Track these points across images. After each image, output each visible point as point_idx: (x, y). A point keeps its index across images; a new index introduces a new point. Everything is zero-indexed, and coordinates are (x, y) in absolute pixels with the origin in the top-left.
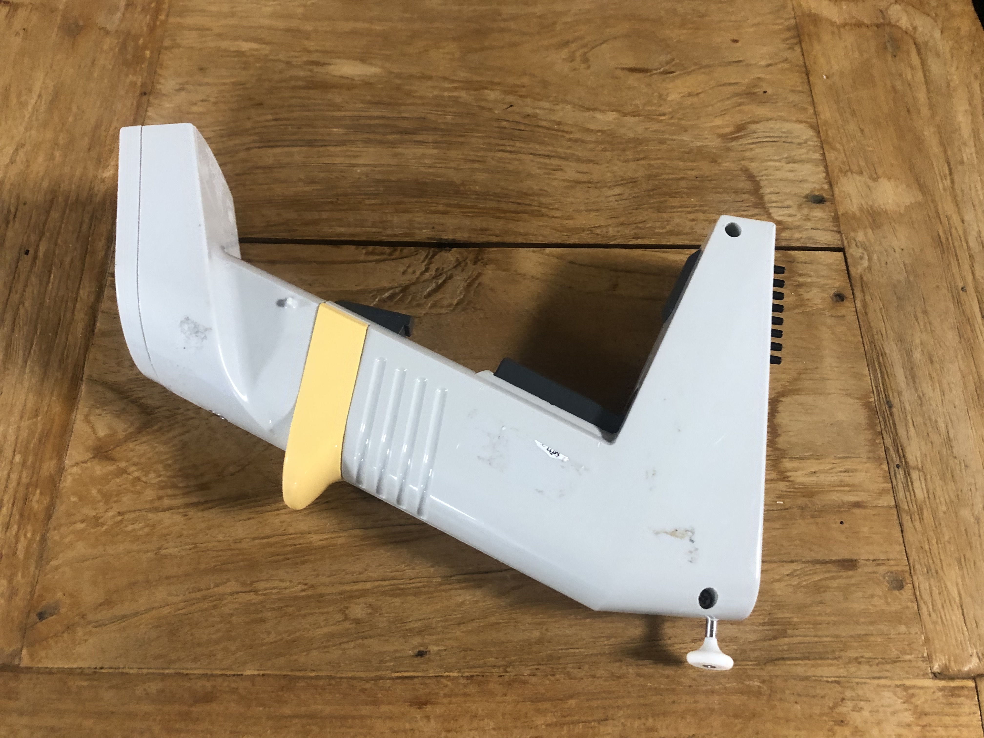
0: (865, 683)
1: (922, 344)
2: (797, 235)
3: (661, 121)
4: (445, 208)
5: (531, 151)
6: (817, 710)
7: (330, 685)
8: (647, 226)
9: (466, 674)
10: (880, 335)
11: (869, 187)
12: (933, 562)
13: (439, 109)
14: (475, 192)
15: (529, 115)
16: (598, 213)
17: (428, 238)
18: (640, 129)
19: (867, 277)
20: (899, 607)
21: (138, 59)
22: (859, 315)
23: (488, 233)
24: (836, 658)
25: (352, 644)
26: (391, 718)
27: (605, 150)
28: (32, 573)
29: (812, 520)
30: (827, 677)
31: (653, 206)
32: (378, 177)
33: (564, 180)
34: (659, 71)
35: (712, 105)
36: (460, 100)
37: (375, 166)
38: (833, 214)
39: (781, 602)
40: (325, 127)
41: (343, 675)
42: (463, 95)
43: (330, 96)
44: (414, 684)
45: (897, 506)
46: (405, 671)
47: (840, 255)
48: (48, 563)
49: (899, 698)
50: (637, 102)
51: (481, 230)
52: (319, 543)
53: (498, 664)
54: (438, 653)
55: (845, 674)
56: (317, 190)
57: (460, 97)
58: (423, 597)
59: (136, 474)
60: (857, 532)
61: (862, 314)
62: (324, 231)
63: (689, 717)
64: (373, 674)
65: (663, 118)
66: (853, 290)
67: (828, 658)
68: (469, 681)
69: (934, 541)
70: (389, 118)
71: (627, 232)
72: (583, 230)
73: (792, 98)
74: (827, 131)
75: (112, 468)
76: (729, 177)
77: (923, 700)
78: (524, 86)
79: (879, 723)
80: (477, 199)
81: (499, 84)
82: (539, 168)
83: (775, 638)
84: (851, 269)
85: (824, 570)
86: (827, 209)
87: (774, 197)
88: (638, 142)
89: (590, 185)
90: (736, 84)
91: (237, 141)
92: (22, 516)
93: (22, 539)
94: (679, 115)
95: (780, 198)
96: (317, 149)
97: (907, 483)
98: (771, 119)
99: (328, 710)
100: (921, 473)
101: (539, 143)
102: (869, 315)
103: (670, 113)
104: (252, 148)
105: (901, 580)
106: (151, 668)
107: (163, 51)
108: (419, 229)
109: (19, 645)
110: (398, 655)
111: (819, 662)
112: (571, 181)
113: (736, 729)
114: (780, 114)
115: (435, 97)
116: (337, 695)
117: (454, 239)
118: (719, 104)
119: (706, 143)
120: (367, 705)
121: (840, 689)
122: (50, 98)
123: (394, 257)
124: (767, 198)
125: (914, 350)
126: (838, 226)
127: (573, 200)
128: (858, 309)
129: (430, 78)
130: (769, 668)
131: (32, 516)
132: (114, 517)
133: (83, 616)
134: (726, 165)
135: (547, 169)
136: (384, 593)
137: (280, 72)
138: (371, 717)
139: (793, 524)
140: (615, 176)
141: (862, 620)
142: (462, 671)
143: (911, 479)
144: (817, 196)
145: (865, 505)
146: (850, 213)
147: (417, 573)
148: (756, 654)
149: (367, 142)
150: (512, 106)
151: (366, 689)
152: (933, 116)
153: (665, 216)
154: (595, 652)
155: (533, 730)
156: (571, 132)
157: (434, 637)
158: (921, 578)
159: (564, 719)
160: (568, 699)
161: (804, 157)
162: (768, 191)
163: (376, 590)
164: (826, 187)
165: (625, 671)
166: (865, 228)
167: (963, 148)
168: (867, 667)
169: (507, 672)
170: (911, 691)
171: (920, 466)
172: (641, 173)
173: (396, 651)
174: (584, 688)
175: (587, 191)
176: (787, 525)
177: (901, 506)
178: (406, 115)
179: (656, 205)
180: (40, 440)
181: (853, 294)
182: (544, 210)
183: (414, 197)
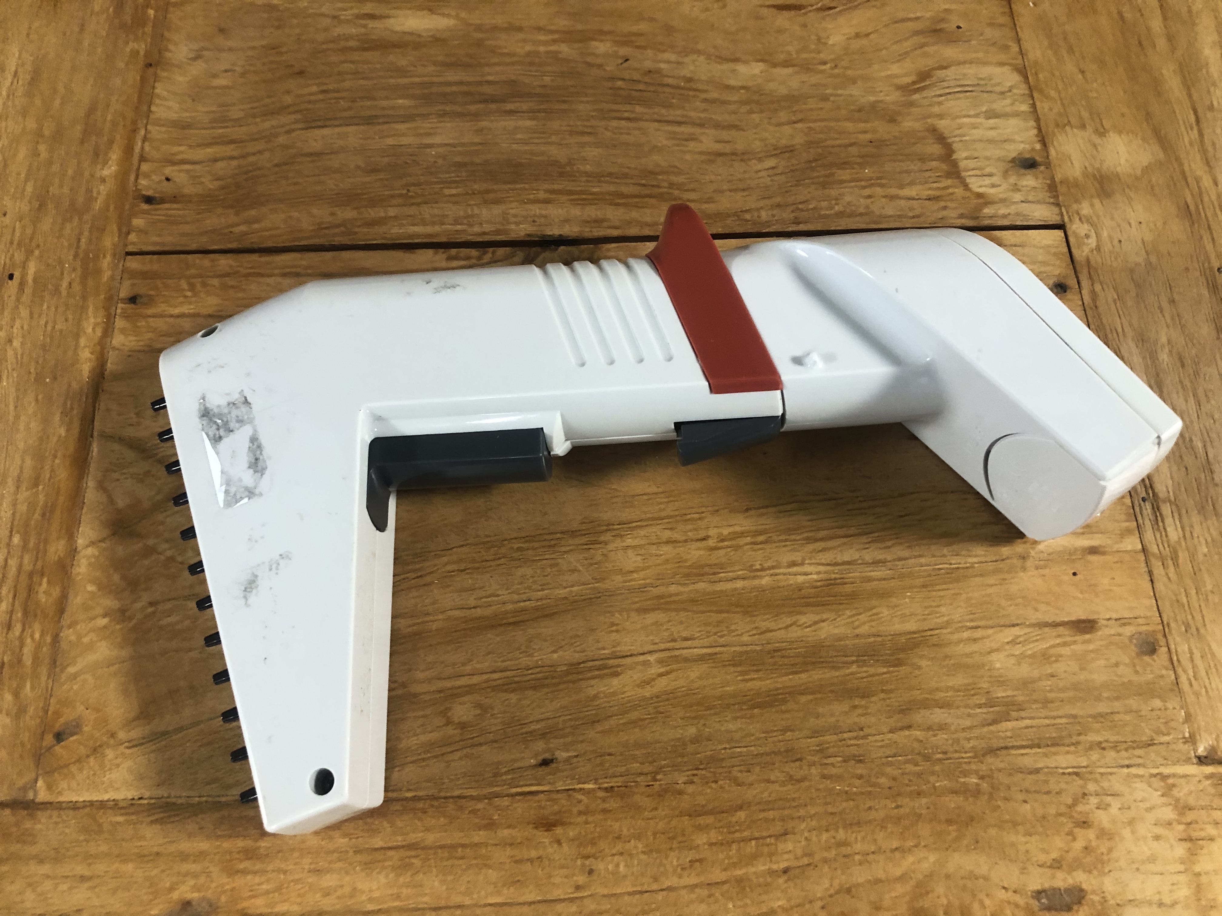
0: (1111, 774)
1: (1169, 342)
2: (1003, 211)
3: (822, 72)
4: (547, 196)
5: (656, 116)
6: (1052, 811)
7: (432, 806)
8: (811, 206)
9: (606, 785)
10: (1115, 334)
11: (1095, 146)
12: (1193, 617)
13: (534, 68)
14: (586, 173)
15: (650, 71)
16: (745, 194)
17: (529, 235)
18: (795, 83)
19: (1096, 259)
20: (1151, 676)
21: (140, 21)
22: (1087, 308)
23: (605, 224)
24: (1073, 744)
25: (458, 754)
26: (511, 845)
27: (751, 112)
28: (43, 684)
29: (1036, 572)
30: (1062, 768)
31: (816, 180)
32: (458, 159)
33: (701, 153)
34: (814, 7)
35: (886, 48)
36: (560, 56)
37: (454, 146)
38: (1048, 182)
39: (1001, 676)
40: (387, 98)
41: (449, 794)
42: (564, 49)
43: (391, 58)
44: (539, 801)
45: (1144, 550)
46: (526, 785)
47: (1059, 233)
48: (62, 671)
49: (1156, 790)
50: (790, 48)
51: (596, 221)
52: (410, 630)
53: (645, 770)
54: (567, 760)
55: (1085, 764)
56: (381, 179)
57: (560, 52)
58: (545, 690)
59: (169, 553)
60: (1096, 585)
61: (1091, 308)
62: (392, 231)
63: (890, 825)
64: (485, 791)
65: (823, 67)
66: (1077, 277)
67: (1063, 745)
68: (609, 794)
69: (1193, 592)
70: (468, 84)
71: (785, 215)
72: (728, 216)
73: (989, 32)
74: (1036, 74)
75: (137, 546)
76: (913, 141)
77: (1185, 790)
78: (642, 35)
79: (1131, 822)
80: (588, 181)
81: (610, 33)
82: (667, 139)
83: (995, 722)
84: (1073, 250)
85: (1054, 634)
86: (1041, 176)
87: (971, 164)
88: (792, 99)
89: (734, 157)
90: (917, 18)
91: (274, 122)
92: (26, 613)
93: (29, 641)
94: (843, 63)
95: (979, 164)
96: (378, 127)
97: (1157, 520)
98: (964, 63)
99: (431, 838)
100: (1174, 507)
101: (665, 107)
102: (1101, 309)
103: (832, 60)
104: (293, 130)
105: (1153, 643)
106: (203, 796)
107: (171, 9)
108: (517, 224)
109: (34, 775)
110: (516, 765)
111: (1053, 749)
112: (709, 153)
113: (950, 838)
114: (974, 55)
115: (528, 54)
116: (442, 819)
117: (560, 235)
118: (895, 47)
119: (881, 97)
120: (480, 830)
121: (1080, 782)
122: (28, 77)
123: (485, 261)
124: (962, 164)
125: (1159, 351)
126: (1056, 197)
127: (713, 177)
128: (1086, 303)
129: (520, 29)
130: (989, 759)
131: (39, 613)
132: (143, 608)
133: (113, 735)
134: (908, 124)
135: (679, 139)
136: (494, 688)
137: (326, 30)
138: (486, 845)
139: (1013, 578)
140: (766, 145)
141: (1105, 695)
142: (600, 781)
143: (1161, 514)
144: (1027, 160)
145: (1102, 550)
146: (1071, 179)
147: (537, 661)
148: (972, 743)
149: (442, 115)
150: (627, 60)
151: (479, 810)
152: (1173, 49)
153: (834, 192)
154: (768, 749)
155: (694, 851)
156: (706, 91)
157: (562, 740)
158: (1178, 639)
159: (731, 836)
160: (736, 811)
161: (1008, 109)
162: (964, 155)
163: (484, 685)
164: (1038, 146)
165: (806, 772)
166: (1092, 197)
167: (1212, 89)
168: (1112, 754)
169: (656, 780)
170: (1171, 781)
171: (1173, 499)
172: (799, 140)
173: (515, 761)
174: (755, 796)
175: (731, 166)
176: (1004, 579)
177: (1150, 549)
178: (490, 78)
179: (821, 179)
180: (43, 515)
181: (1079, 283)
182: (676, 192)
183: (505, 183)
